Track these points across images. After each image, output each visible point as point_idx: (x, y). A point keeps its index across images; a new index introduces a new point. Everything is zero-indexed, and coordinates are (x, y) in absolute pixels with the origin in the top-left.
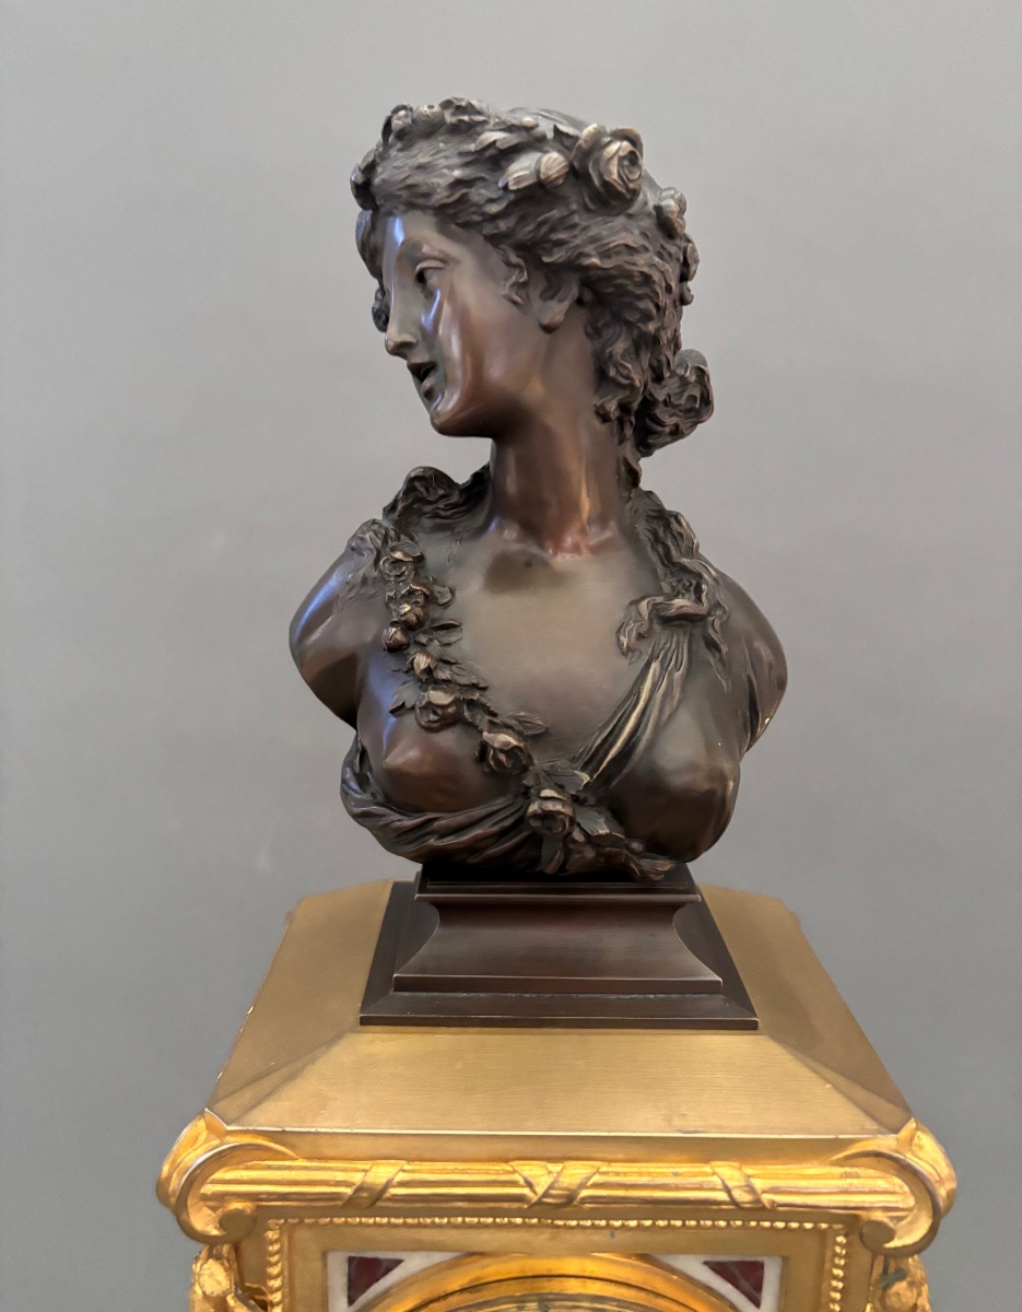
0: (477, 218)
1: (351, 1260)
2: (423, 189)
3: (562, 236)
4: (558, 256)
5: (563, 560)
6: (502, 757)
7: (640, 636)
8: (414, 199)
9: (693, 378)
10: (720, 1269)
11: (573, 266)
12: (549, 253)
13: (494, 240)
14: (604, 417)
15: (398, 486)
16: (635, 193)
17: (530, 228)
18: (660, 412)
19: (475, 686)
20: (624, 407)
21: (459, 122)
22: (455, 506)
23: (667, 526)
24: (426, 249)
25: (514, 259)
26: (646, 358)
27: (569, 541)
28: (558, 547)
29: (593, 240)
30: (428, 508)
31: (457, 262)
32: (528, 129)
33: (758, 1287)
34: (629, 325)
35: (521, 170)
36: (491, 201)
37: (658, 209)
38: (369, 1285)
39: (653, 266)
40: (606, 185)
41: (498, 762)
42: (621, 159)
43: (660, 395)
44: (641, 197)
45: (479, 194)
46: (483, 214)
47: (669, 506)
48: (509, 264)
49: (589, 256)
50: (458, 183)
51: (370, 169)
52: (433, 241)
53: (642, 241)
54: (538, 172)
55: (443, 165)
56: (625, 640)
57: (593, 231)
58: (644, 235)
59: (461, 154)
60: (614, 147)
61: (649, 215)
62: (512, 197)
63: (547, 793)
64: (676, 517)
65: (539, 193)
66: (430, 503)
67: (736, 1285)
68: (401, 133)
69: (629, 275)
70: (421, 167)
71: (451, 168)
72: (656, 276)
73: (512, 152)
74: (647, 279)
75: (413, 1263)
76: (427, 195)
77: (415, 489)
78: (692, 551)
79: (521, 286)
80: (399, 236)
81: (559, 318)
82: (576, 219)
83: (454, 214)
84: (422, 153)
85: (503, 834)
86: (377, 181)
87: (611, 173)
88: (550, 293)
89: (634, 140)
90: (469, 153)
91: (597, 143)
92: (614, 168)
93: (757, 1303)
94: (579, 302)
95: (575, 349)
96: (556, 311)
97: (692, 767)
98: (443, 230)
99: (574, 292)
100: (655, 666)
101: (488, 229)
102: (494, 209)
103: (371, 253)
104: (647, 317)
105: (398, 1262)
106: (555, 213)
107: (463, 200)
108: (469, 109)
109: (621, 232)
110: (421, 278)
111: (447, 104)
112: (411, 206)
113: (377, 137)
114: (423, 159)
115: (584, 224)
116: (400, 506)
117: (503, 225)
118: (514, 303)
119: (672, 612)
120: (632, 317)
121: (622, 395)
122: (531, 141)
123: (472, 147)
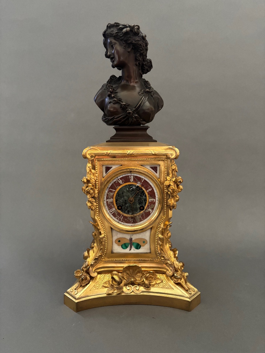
0: (119, 37)
1: (106, 167)
2: (112, 34)
3: (130, 39)
4: (129, 42)
5: (132, 84)
6: (124, 106)
7: (142, 93)
8: (111, 35)
9: (149, 62)
10: (152, 168)
11: (131, 43)
12: (128, 41)
13: (121, 40)
14: (136, 65)
15: (109, 78)
16: (139, 33)
17: (126, 38)
18: (145, 66)
19: (120, 99)
20: (139, 63)
21: (117, 25)
22: (117, 80)
23: (146, 82)
24: (113, 42)
25: (124, 43)
26: (142, 57)
27: (132, 81)
28: (131, 82)
29: (134, 39)
30: (113, 81)
31: (116, 43)
32: (125, 25)
33: (157, 171)
34: (139, 52)
35: (125, 30)
36: (121, 35)
37: (142, 36)
38: (108, 171)
39: (141, 43)
40: (135, 32)
41: (123, 106)
42: (137, 28)
43: (145, 63)
44: (140, 34)
45: (119, 34)
46: (120, 36)
47: (147, 80)
48: (123, 43)
49: (133, 41)
50: (117, 32)
51: (105, 32)
52: (114, 41)
53: (140, 40)
54: (126, 30)
55: (115, 30)
56: (140, 94)
57: (134, 38)
58: (140, 39)
59: (117, 29)
60: (136, 27)
61: (141, 37)
62: (123, 34)
63: (129, 110)
64: (148, 81)
65: (127, 33)
66: (114, 80)
67: (154, 170)
68: (109, 27)
69: (138, 44)
70: (112, 31)
71: (116, 31)
72: (142, 44)
73: (124, 28)
74: (141, 45)
75: (114, 167)
76: (113, 35)
77: (111, 78)
78: (150, 85)
79: (125, 46)
80: (109, 41)
81: (130, 51)
82: (131, 37)
83: (116, 37)
84: (112, 29)
85: (124, 118)
86: (106, 33)
87: (135, 30)
88: (129, 47)
89: (138, 26)
90: (118, 29)
91: (134, 26)
92: (136, 30)
93: (157, 173)
94: (132, 48)
95: (132, 56)
96: (129, 50)
97: (148, 109)
98: (115, 39)
99: (132, 47)
100: (144, 97)
101: (121, 39)
102: (121, 36)
103: (105, 44)
104: (141, 50)
105: (112, 167)
106: (129, 36)
107: (117, 35)
108: (118, 23)
109: (137, 38)
110: (112, 46)
111: (115, 23)
112: (111, 36)
113: (106, 28)
114: (112, 30)
115: (132, 37)
116: (109, 81)
117: (122, 38)
118: (124, 48)
119: (146, 91)
120: (139, 50)
121: (139, 62)
122: (125, 26)
123: (118, 28)
